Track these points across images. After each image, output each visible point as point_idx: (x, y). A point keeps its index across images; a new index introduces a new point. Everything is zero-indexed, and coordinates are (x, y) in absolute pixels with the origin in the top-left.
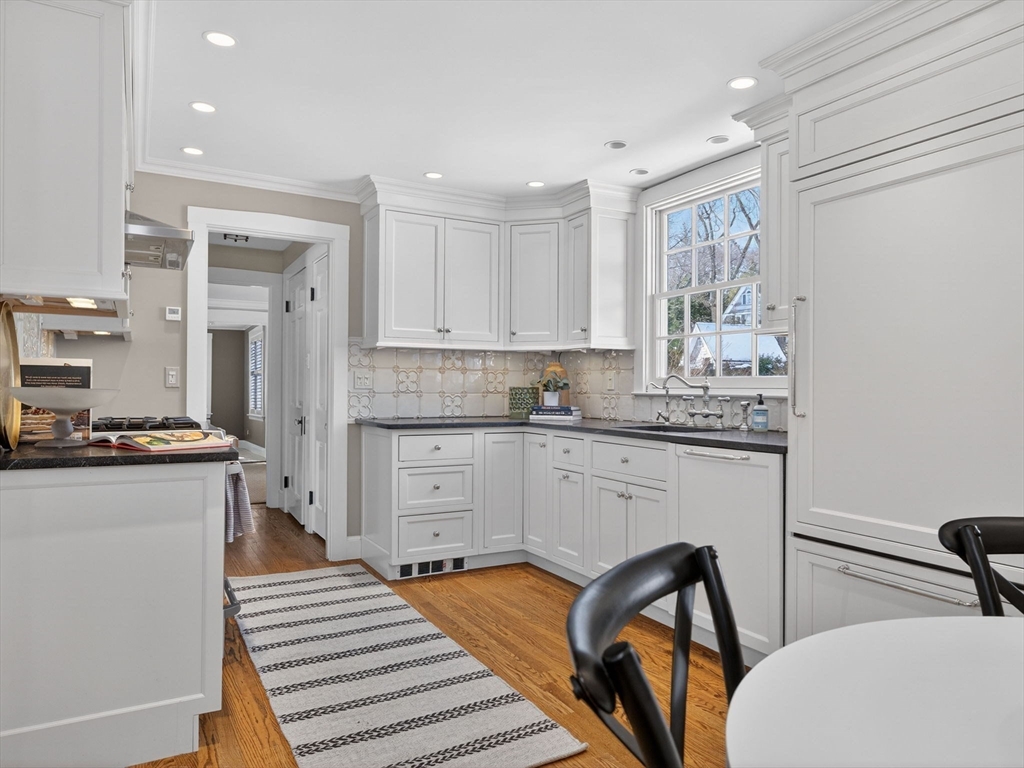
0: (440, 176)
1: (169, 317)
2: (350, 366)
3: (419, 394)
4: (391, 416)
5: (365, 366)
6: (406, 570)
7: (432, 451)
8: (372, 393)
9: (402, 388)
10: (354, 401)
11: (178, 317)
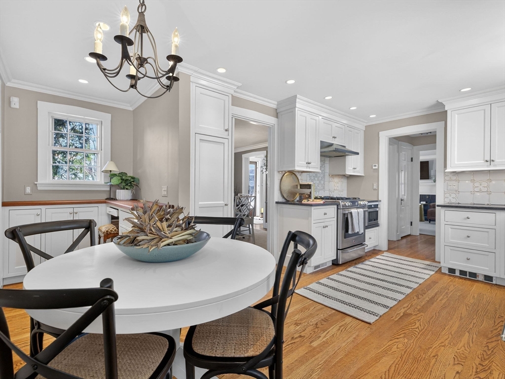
0: (470, 89)
1: (374, 168)
2: (445, 180)
3: (489, 193)
4: (469, 203)
5: (454, 180)
6: (452, 271)
7: (465, 219)
8: (458, 191)
9: (476, 190)
10: (447, 195)
11: (376, 167)
